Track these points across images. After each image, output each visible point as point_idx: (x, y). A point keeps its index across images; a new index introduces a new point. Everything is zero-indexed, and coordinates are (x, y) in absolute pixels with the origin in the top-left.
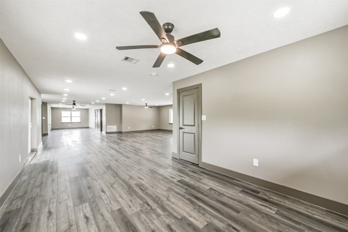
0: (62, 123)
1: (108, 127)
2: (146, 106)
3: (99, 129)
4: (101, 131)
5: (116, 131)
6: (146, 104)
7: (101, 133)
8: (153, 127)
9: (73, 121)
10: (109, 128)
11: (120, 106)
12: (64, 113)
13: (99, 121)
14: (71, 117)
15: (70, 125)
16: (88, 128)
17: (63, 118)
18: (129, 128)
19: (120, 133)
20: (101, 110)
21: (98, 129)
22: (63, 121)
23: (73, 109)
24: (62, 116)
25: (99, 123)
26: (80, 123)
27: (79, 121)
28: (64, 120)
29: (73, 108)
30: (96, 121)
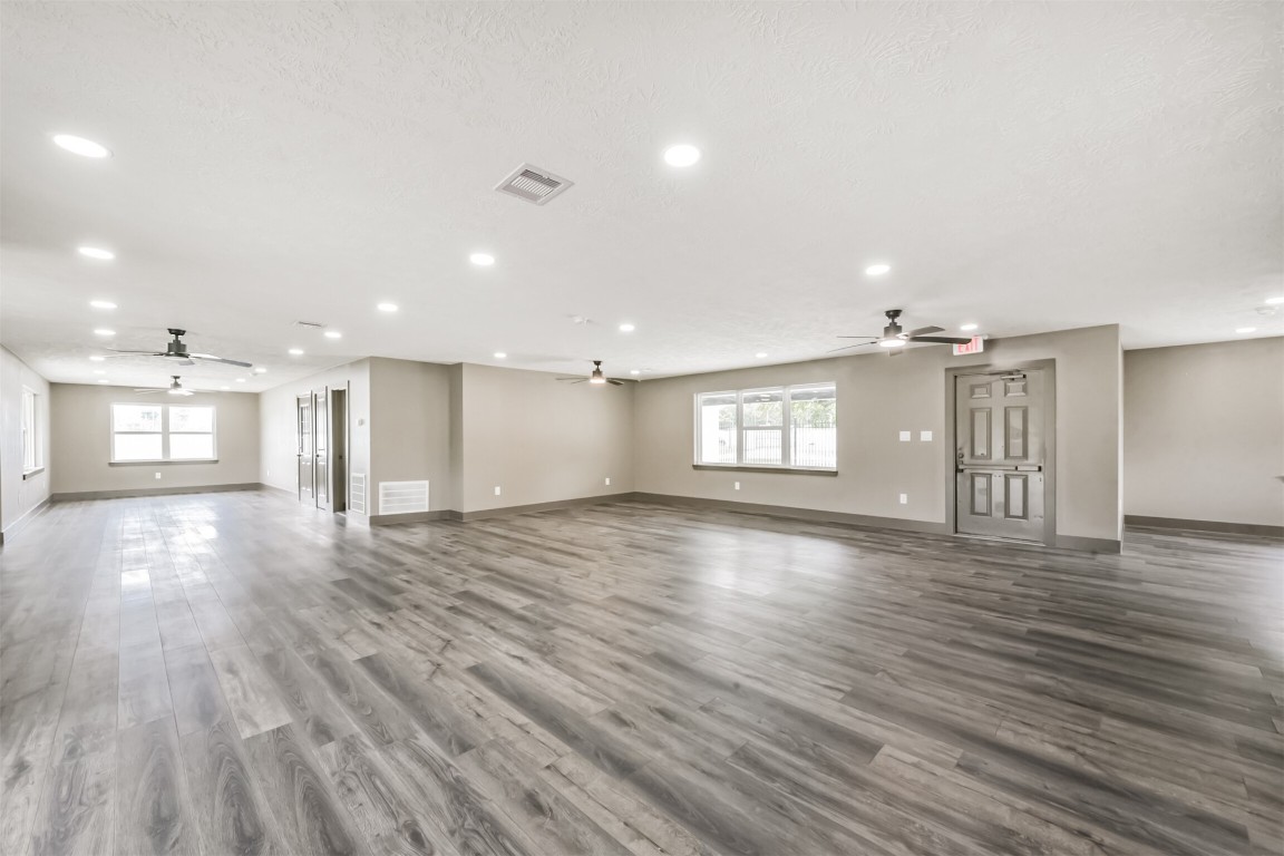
0: (111, 464)
1: (385, 488)
2: (597, 373)
3: (322, 495)
4: (341, 506)
5: (427, 510)
6: (598, 363)
7: (342, 523)
8: (608, 486)
9: (175, 455)
10: (386, 495)
11: (450, 374)
12: (124, 415)
13: (323, 454)
14: (166, 433)
15: (158, 476)
16: (256, 487)
17: (118, 438)
18: (498, 491)
19: (450, 518)
20: (339, 397)
21: (315, 495)
22: (119, 456)
23: (173, 392)
24: (118, 425)
25: (322, 463)
26: (216, 462)
27: (210, 455)
28: (125, 450)
29: (176, 385)
30: (307, 455)
